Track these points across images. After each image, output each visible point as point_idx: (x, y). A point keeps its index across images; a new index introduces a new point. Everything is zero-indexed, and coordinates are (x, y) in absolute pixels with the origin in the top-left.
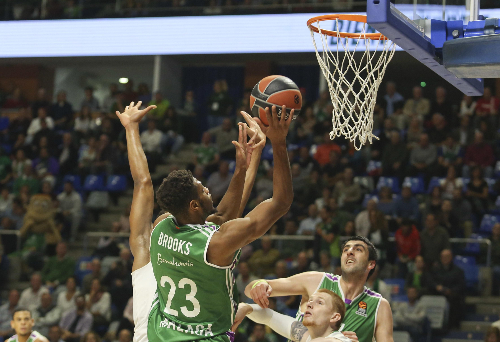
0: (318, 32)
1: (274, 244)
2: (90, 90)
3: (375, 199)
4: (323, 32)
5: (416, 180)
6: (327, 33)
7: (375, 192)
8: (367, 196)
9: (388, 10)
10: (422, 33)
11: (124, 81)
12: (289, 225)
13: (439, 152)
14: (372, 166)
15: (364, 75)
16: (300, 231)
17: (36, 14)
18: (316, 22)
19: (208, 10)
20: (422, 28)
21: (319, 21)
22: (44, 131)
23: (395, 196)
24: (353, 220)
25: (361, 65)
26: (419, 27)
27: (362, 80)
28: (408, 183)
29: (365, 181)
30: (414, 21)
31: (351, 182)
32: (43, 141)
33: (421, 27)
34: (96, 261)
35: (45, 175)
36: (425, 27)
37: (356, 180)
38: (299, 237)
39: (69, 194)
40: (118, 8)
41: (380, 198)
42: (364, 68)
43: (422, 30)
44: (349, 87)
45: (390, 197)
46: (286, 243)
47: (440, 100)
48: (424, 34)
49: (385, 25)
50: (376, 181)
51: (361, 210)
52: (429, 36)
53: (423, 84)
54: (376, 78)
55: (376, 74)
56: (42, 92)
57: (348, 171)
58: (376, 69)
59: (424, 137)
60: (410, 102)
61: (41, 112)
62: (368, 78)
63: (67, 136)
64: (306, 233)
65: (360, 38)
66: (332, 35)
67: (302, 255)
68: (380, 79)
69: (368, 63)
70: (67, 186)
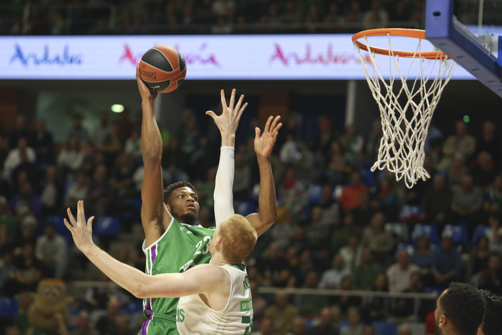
0: (366, 50)
1: (291, 299)
2: (79, 118)
3: (410, 250)
4: (372, 50)
5: (458, 229)
6: (375, 51)
7: (410, 242)
8: (401, 247)
9: (451, 25)
10: (488, 51)
11: (118, 108)
12: (311, 276)
13: (486, 197)
14: (407, 212)
15: (417, 99)
16: (322, 284)
17: (16, 28)
18: (363, 37)
19: (215, 29)
20: (488, 46)
21: (366, 37)
22: (24, 165)
23: (433, 247)
24: (384, 273)
25: (415, 88)
26: (484, 45)
27: (415, 105)
28: (448, 232)
29: (398, 229)
30: (479, 37)
31: (382, 229)
32: (23, 176)
33: (486, 44)
34: (84, 314)
35: (26, 215)
36: (491, 45)
37: (388, 227)
38: (321, 291)
39: (51, 238)
40: (112, 24)
41: (416, 248)
42: (418, 92)
43: (488, 48)
44: (401, 114)
45: (427, 247)
46: (306, 298)
47: (488, 137)
48: (491, 52)
49: (446, 41)
50: (411, 229)
51: (394, 262)
52: (496, 55)
53: (466, 119)
54: (430, 102)
55: (430, 98)
56: (20, 120)
57: (378, 218)
58: (431, 93)
59: (467, 179)
60: (451, 140)
61: (22, 142)
62: (422, 103)
63: (51, 170)
64: (330, 287)
65: (415, 57)
66: (380, 53)
67: (326, 311)
68: (435, 103)
69: (422, 86)
70: (49, 230)
